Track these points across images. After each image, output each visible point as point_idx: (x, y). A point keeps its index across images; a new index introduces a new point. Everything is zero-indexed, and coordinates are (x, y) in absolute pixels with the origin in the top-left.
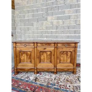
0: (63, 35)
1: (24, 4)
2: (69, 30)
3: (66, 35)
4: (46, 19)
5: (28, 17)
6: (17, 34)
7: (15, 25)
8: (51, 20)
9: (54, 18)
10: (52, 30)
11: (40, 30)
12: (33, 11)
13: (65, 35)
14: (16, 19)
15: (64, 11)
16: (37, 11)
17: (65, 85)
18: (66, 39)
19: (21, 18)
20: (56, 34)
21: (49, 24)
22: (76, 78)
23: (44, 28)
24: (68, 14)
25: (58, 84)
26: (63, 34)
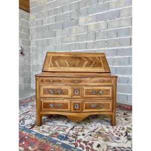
0: (106, 49)
1: (42, 3)
2: (118, 38)
3: (112, 48)
6: (31, 53)
8: (85, 23)
9: (90, 19)
10: (87, 42)
11: (67, 42)
12: (56, 11)
13: (110, 48)
14: (31, 28)
16: (62, 9)
17: (90, 142)
18: (112, 56)
19: (38, 25)
20: (93, 47)
22: (121, 131)
23: (73, 39)
24: (117, 7)
25: (74, 137)
26: (107, 46)
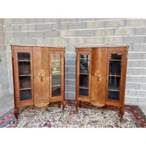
4: (58, 35)
5: (27, 29)
7: (4, 41)
8: (66, 36)
9: (70, 33)
14: (6, 32)
15: (86, 23)
19: (15, 30)
21: (63, 41)
